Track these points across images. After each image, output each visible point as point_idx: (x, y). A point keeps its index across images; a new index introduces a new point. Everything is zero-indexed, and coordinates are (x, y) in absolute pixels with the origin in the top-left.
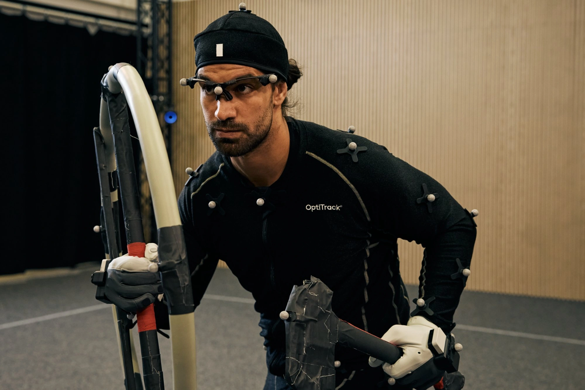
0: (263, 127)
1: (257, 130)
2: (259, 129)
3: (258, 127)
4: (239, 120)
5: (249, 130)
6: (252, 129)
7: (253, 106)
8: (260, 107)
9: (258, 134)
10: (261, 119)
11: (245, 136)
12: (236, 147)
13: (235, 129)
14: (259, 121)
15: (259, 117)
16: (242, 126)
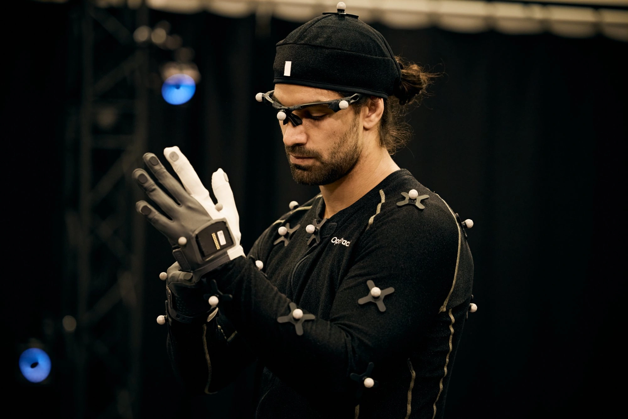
0: (341, 154)
1: (332, 158)
2: (335, 157)
3: (333, 154)
4: (310, 146)
5: (322, 157)
6: (326, 156)
7: (325, 132)
8: (334, 132)
9: (334, 161)
10: (337, 145)
11: (318, 164)
12: (309, 175)
13: (305, 156)
14: (334, 148)
15: (333, 143)
16: (314, 153)
